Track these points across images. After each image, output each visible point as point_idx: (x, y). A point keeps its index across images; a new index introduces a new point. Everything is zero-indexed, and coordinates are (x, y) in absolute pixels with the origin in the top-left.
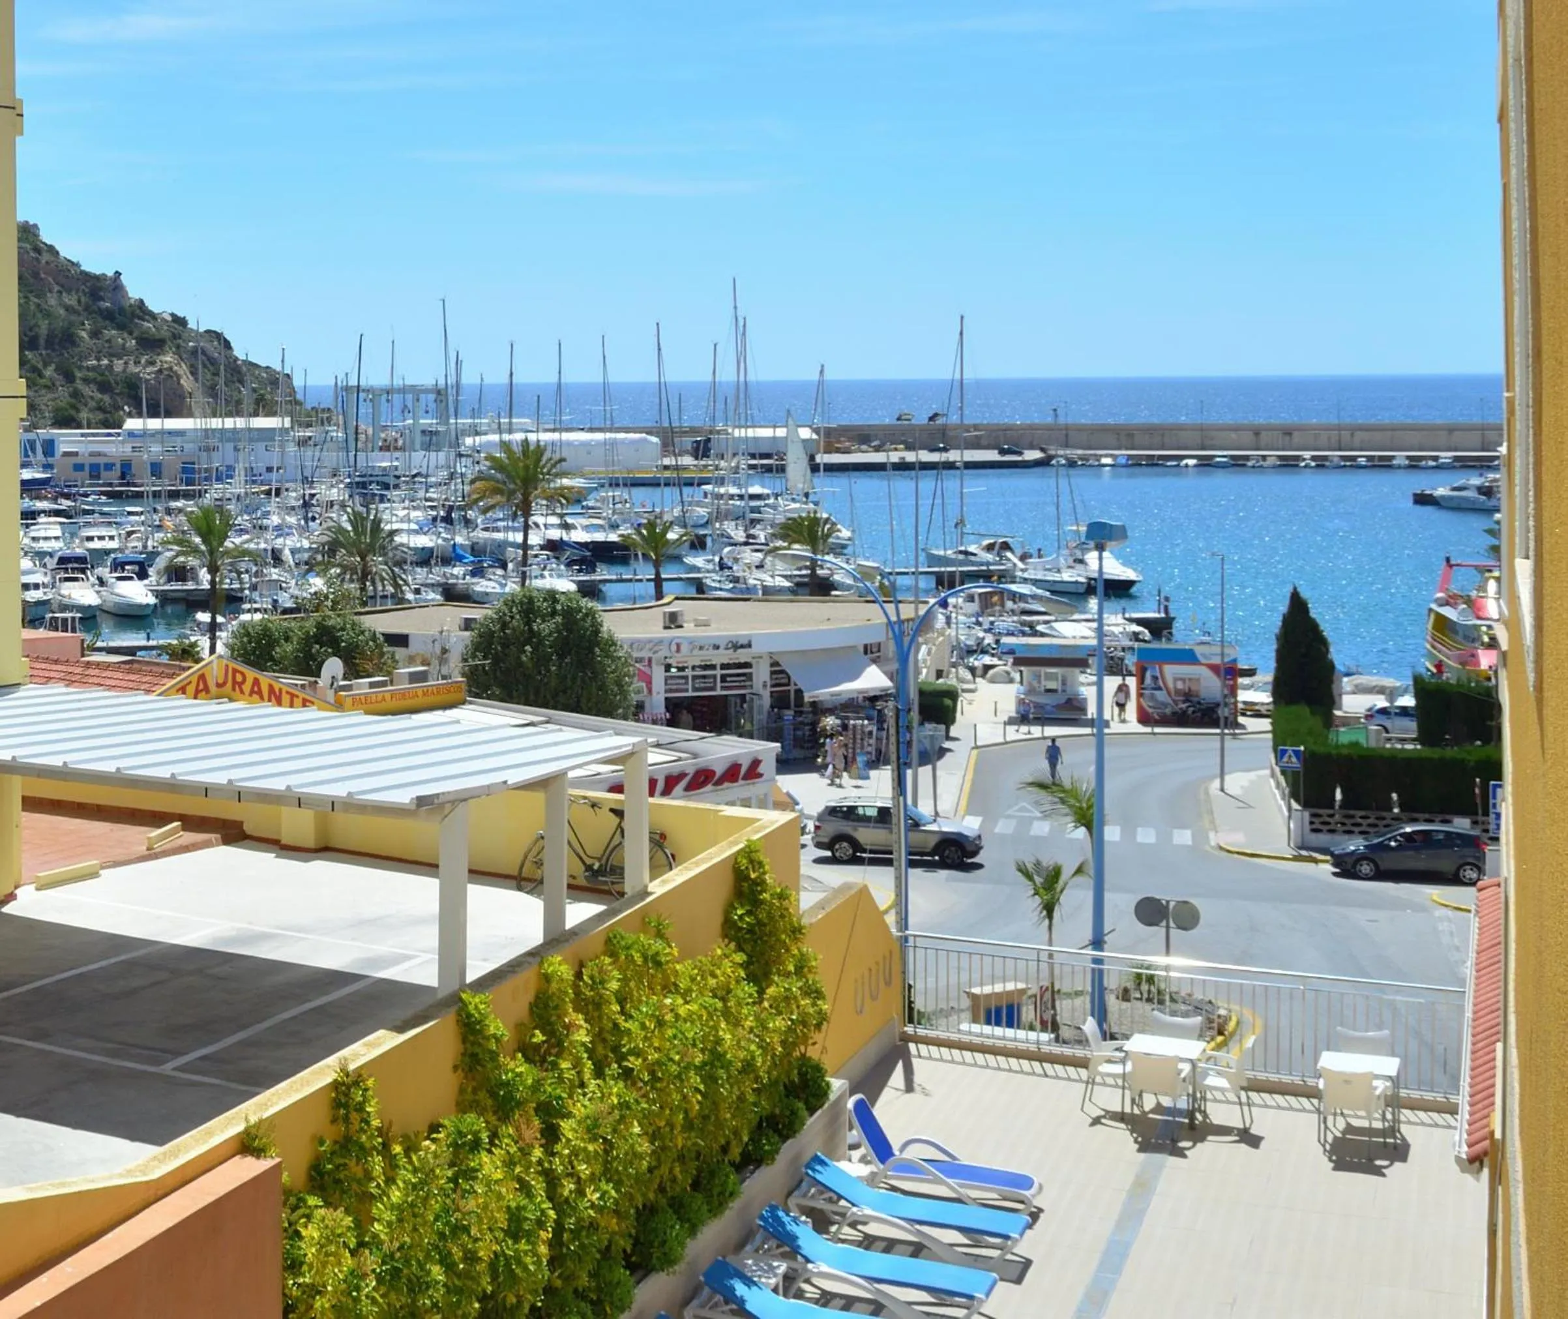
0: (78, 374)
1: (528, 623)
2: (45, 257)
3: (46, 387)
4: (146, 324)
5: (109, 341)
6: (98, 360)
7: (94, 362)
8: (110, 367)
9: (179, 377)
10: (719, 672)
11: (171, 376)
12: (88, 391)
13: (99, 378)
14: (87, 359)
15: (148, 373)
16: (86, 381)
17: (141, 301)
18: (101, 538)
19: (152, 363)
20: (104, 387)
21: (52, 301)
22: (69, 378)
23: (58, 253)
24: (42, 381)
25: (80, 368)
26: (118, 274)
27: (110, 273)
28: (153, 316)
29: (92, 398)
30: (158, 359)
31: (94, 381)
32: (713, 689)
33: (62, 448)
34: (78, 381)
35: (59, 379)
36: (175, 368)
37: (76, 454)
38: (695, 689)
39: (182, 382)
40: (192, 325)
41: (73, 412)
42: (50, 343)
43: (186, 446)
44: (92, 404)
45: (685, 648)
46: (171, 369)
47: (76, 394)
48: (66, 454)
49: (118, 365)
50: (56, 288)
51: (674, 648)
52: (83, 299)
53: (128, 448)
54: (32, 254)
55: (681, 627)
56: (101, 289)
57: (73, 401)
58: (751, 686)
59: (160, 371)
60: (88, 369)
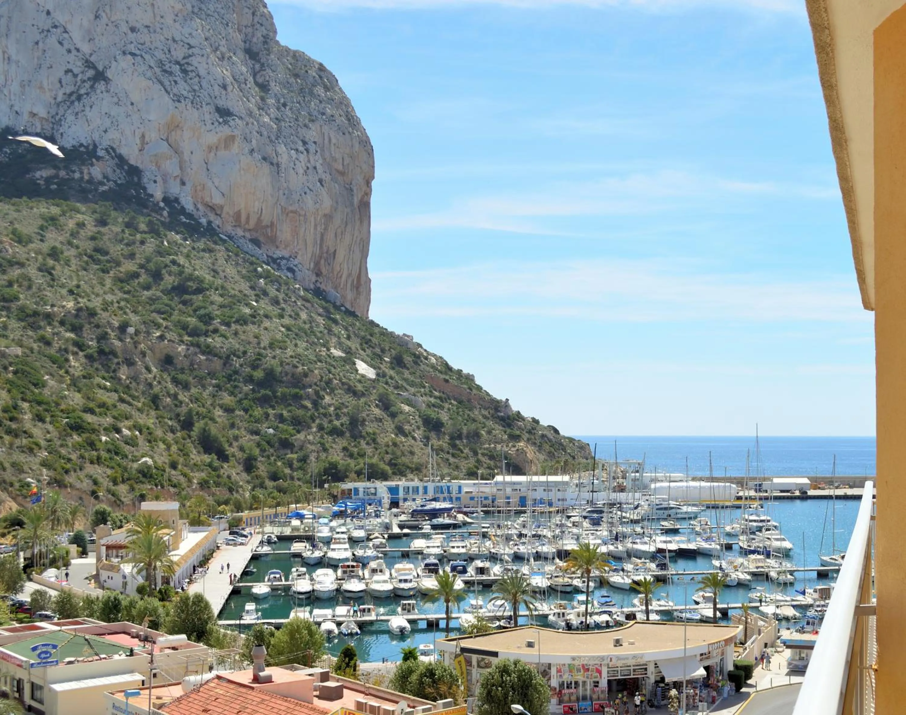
0: (480, 452)
1: (502, 677)
2: (475, 391)
3: (465, 457)
4: (520, 423)
5: (495, 436)
6: (490, 444)
7: (488, 446)
8: (495, 448)
9: (526, 453)
10: (632, 668)
11: (523, 452)
12: (483, 459)
13: (489, 454)
14: (484, 444)
15: (512, 452)
16: (483, 454)
17: (519, 412)
18: (458, 547)
19: (514, 446)
20: (491, 458)
21: (476, 413)
22: (476, 453)
23: (481, 388)
24: (463, 455)
25: (481, 449)
26: (507, 400)
27: (504, 400)
28: (523, 419)
29: (485, 463)
30: (517, 444)
31: (487, 455)
32: (630, 675)
33: (465, 489)
34: (480, 455)
35: (471, 454)
36: (525, 449)
37: (471, 492)
38: (621, 676)
39: (528, 455)
40: (541, 423)
41: (475, 470)
42: (467, 437)
43: (522, 489)
44: (485, 465)
45: (613, 660)
46: (523, 449)
47: (478, 461)
48: (467, 492)
49: (499, 447)
50: (478, 406)
51: (609, 659)
52: (491, 411)
53: (495, 490)
54: (468, 391)
55: (621, 645)
56: (499, 406)
57: (476, 464)
58: (646, 674)
59: (518, 450)
60: (484, 449)
